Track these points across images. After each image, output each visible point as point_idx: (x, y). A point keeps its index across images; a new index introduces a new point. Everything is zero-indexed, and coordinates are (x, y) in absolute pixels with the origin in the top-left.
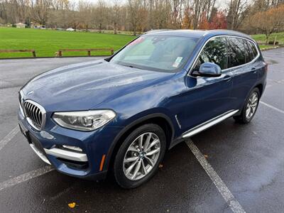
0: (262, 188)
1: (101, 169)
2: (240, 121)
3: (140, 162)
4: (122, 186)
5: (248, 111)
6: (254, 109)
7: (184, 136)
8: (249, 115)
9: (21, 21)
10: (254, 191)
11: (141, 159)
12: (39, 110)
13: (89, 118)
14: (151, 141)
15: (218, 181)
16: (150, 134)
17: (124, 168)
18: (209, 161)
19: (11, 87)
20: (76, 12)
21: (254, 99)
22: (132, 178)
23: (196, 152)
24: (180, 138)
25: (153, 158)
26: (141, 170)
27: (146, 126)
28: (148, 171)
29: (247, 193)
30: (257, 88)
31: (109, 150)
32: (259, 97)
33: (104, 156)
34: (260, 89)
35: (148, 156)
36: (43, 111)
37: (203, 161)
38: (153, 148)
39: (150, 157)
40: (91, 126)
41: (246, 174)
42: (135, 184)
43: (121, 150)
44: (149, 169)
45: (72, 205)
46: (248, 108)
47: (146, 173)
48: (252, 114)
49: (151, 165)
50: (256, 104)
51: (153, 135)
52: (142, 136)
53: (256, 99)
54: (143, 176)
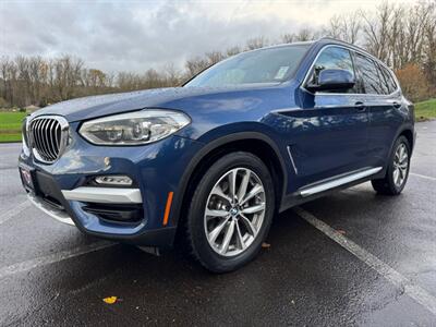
1: (165, 222)
3: (232, 223)
4: (203, 264)
5: (396, 173)
6: (404, 172)
7: (302, 193)
8: (398, 181)
9: (33, 103)
11: (234, 218)
12: (57, 122)
14: (250, 188)
16: (248, 171)
18: (349, 238)
21: (402, 155)
22: (220, 252)
23: (323, 227)
24: (296, 194)
26: (234, 241)
28: (248, 244)
32: (409, 151)
33: (171, 194)
35: (245, 215)
37: (339, 238)
38: (252, 202)
39: (250, 216)
40: (148, 139)
41: (418, 251)
42: (225, 263)
44: (247, 241)
45: (111, 300)
46: (394, 169)
47: (244, 247)
48: (402, 181)
49: (252, 233)
50: (406, 164)
52: (235, 171)
53: (405, 156)
54: (238, 252)
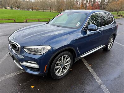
0: (115, 79)
1: (45, 71)
2: (105, 50)
5: (109, 46)
7: (81, 57)
9: (9, 6)
10: (111, 81)
11: (62, 67)
12: (17, 45)
13: (39, 49)
14: (67, 59)
15: (96, 76)
16: (66, 56)
17: (55, 71)
18: (92, 67)
19: (5, 35)
20: (33, 2)
21: (112, 40)
22: (58, 75)
23: (86, 63)
24: (79, 57)
25: (67, 66)
26: (62, 72)
27: (64, 52)
28: (66, 72)
29: (108, 81)
30: (113, 36)
31: (48, 63)
32: (114, 39)
33: (46, 66)
34: (114, 36)
35: (65, 66)
36: (19, 46)
37: (89, 68)
38: (67, 62)
39: (66, 66)
40: (40, 53)
42: (60, 77)
43: (53, 63)
44: (65, 71)
45: (33, 87)
46: (109, 44)
47: (65, 73)
48: (111, 47)
49: (67, 69)
50: (112, 42)
51: (67, 56)
52: (63, 57)
53: (113, 40)
54: (63, 74)
